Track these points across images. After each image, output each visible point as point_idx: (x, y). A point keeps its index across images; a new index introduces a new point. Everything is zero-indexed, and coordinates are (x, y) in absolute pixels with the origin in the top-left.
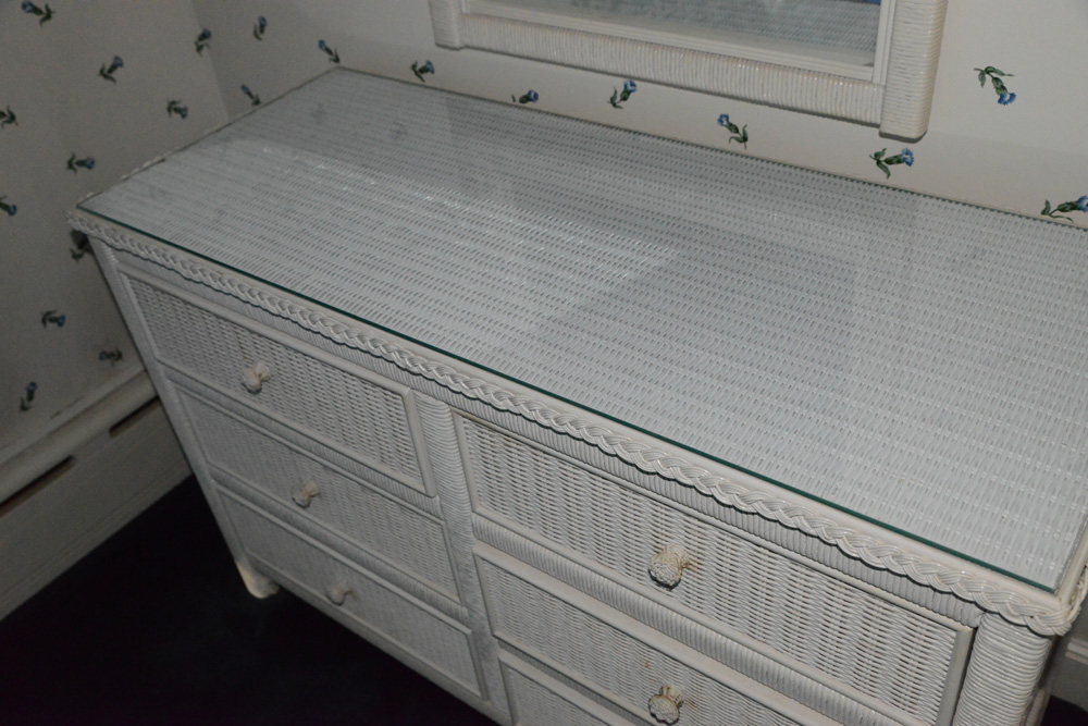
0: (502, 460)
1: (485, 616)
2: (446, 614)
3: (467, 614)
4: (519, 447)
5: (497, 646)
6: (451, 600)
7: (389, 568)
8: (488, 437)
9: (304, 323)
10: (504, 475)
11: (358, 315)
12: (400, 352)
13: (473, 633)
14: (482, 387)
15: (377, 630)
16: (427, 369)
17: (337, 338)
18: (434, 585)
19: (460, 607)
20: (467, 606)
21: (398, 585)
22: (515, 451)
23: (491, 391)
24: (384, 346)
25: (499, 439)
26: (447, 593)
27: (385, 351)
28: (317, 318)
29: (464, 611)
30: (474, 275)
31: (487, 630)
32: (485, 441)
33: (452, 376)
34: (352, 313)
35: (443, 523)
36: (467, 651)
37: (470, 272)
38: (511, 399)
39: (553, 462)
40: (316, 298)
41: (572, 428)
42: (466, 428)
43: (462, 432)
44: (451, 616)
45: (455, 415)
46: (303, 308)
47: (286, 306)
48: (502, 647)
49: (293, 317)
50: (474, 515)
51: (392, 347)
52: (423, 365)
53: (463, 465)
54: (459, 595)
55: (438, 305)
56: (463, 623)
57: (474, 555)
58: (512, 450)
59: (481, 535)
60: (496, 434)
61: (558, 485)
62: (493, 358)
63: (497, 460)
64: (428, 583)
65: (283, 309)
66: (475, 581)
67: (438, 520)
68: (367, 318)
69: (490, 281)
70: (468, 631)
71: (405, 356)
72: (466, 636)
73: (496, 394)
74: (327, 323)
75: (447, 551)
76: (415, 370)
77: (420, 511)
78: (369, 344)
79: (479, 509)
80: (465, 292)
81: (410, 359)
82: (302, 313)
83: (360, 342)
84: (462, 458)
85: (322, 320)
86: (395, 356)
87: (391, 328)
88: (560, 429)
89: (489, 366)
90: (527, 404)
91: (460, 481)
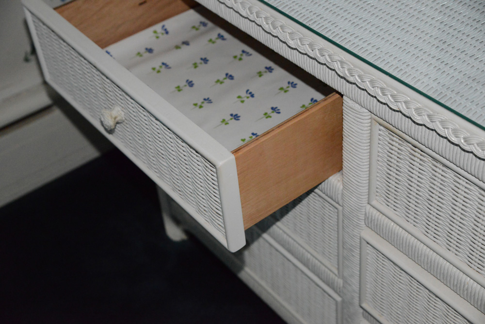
0: (404, 166)
1: (357, 290)
2: (324, 281)
3: (342, 285)
4: (422, 158)
5: (361, 315)
6: (331, 271)
7: (285, 236)
8: (397, 145)
9: (266, 27)
10: (403, 178)
11: (312, 27)
12: (342, 62)
13: (343, 301)
14: (405, 102)
15: (263, 283)
16: (361, 80)
17: (292, 43)
18: (320, 257)
19: (336, 278)
20: (343, 278)
21: (289, 251)
22: (418, 160)
23: (413, 107)
24: (329, 56)
25: (406, 148)
26: (329, 266)
27: (329, 60)
28: (278, 24)
29: (340, 282)
30: (412, 11)
31: (356, 301)
32: (393, 148)
33: (382, 89)
34: (308, 25)
35: (340, 208)
36: (334, 314)
37: (408, 8)
38: (429, 116)
39: (450, 174)
40: (280, 8)
41: (478, 148)
42: (380, 135)
43: (376, 137)
44: (328, 284)
45: (374, 121)
46: (269, 15)
47: (255, 10)
48: (365, 317)
49: (258, 21)
50: (368, 207)
51: (336, 58)
52: (359, 76)
53: (370, 164)
54: (338, 269)
55: (378, 30)
56: (336, 292)
57: (361, 238)
58: (416, 159)
59: (372, 224)
60: (405, 144)
61: (448, 195)
62: (419, 80)
63: (400, 165)
64: (315, 254)
65: (251, 14)
66: (356, 260)
67: (337, 205)
68: (319, 31)
69: (424, 17)
70: (339, 299)
71: (345, 66)
72: (336, 302)
73: (417, 110)
74: (286, 30)
75: (338, 232)
76: (351, 79)
77: (324, 196)
78: (317, 52)
79: (374, 203)
80: (402, 23)
81: (349, 70)
82: (266, 18)
83: (310, 50)
84: (370, 158)
85: (282, 27)
86: (336, 66)
87: (337, 42)
88: (467, 148)
89: (415, 86)
90: (442, 122)
91: (364, 176)
